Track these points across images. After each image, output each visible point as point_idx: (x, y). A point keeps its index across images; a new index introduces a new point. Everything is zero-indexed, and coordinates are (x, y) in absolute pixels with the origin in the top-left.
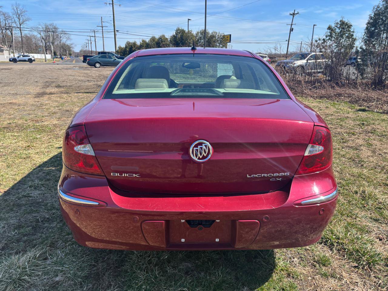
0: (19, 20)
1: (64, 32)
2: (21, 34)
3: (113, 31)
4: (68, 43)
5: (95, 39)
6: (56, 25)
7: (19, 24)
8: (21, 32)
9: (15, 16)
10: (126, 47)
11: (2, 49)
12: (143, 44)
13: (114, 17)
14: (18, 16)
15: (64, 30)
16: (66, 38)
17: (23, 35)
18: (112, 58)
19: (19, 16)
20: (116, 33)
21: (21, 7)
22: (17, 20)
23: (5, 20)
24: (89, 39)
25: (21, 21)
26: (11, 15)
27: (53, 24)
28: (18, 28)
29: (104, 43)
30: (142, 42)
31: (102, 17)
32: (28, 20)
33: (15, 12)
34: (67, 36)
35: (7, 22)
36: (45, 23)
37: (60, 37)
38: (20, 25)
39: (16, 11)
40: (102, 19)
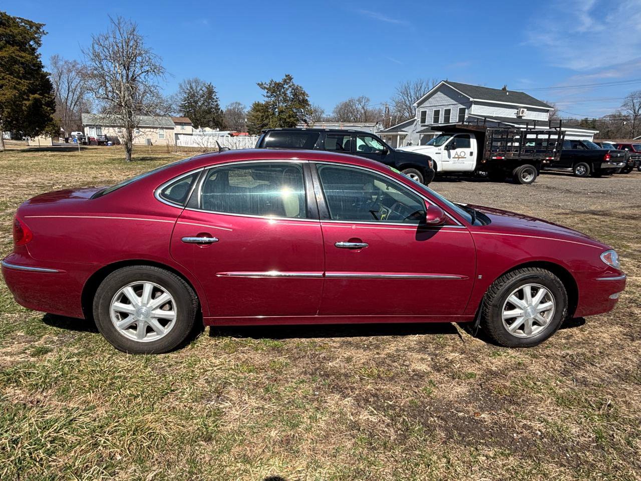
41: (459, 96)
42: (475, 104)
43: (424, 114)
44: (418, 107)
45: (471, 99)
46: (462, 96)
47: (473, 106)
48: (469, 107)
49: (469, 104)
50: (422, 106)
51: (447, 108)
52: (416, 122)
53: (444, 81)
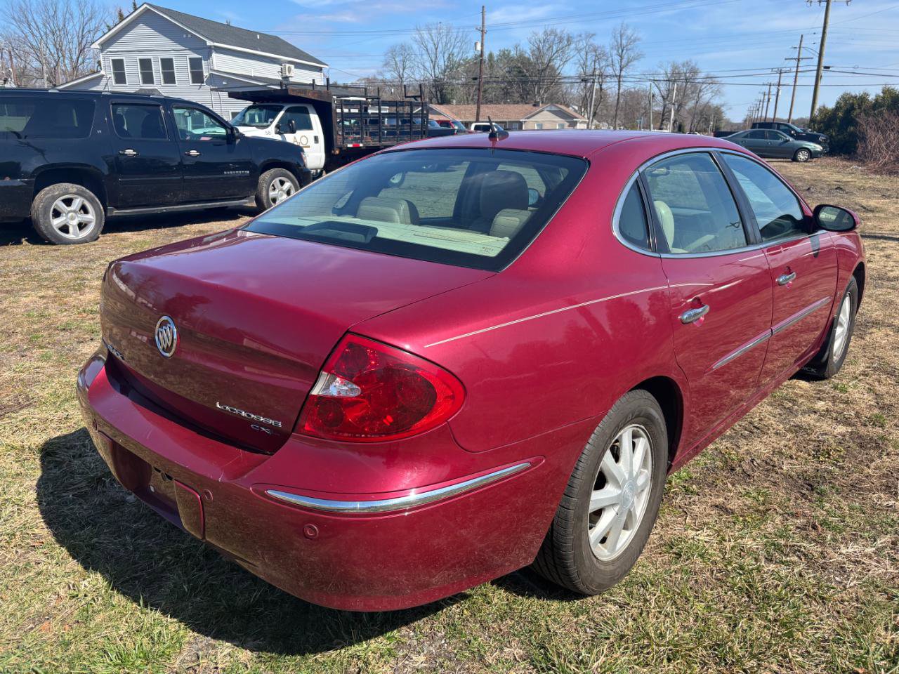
0: (621, 60)
1: (710, 80)
2: (619, 89)
3: (816, 68)
4: (715, 102)
5: (778, 90)
6: (696, 64)
7: (618, 68)
8: (619, 85)
9: (615, 52)
10: (837, 108)
11: (575, 120)
12: (883, 98)
13: (824, 32)
14: (620, 51)
15: (712, 74)
16: (712, 92)
17: (621, 91)
18: (778, 138)
19: (622, 51)
20: (823, 73)
21: (629, 32)
22: (617, 58)
23: (595, 61)
24: (767, 92)
25: (624, 61)
26: (607, 50)
27: (690, 61)
28: (616, 76)
29: (795, 98)
30: (881, 95)
31: (802, 36)
32: (638, 57)
33: (616, 43)
34: (715, 87)
35: (597, 66)
36: (674, 62)
37: (700, 91)
38: (621, 70)
39: (619, 41)
40: (801, 41)
41: (185, 36)
42: (217, 52)
43: (118, 65)
44: (102, 50)
45: (209, 43)
46: (189, 36)
47: (214, 55)
48: (208, 57)
49: (207, 53)
50: (111, 49)
51: (166, 56)
52: (104, 80)
53: (148, 4)
